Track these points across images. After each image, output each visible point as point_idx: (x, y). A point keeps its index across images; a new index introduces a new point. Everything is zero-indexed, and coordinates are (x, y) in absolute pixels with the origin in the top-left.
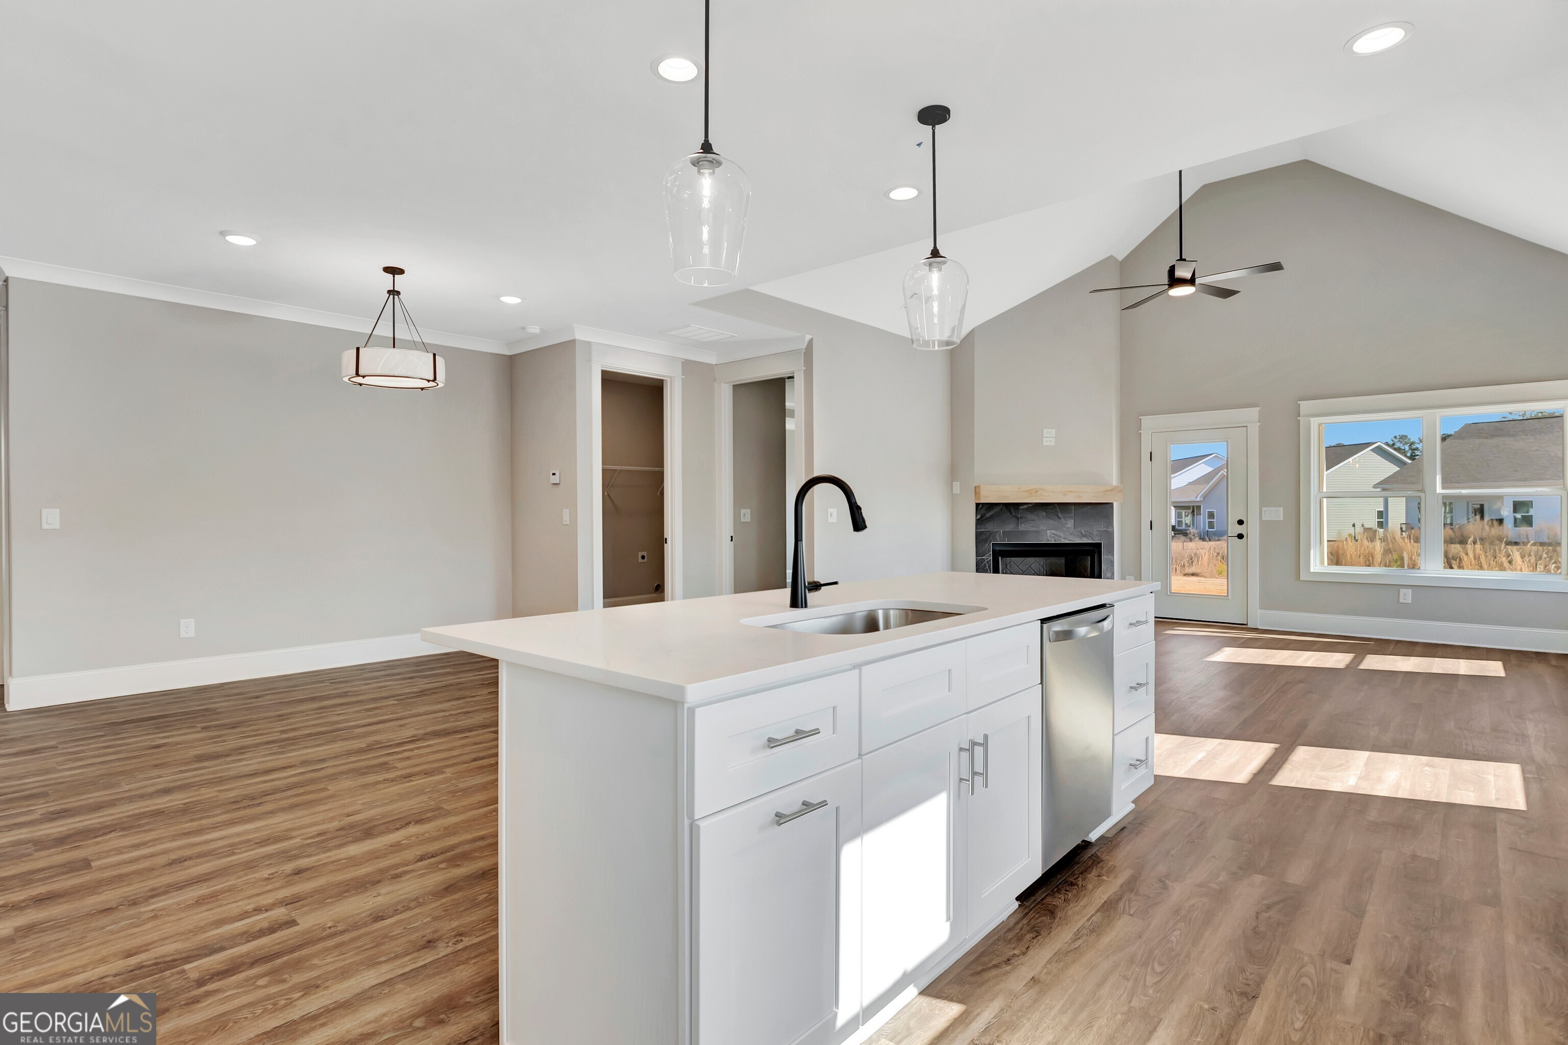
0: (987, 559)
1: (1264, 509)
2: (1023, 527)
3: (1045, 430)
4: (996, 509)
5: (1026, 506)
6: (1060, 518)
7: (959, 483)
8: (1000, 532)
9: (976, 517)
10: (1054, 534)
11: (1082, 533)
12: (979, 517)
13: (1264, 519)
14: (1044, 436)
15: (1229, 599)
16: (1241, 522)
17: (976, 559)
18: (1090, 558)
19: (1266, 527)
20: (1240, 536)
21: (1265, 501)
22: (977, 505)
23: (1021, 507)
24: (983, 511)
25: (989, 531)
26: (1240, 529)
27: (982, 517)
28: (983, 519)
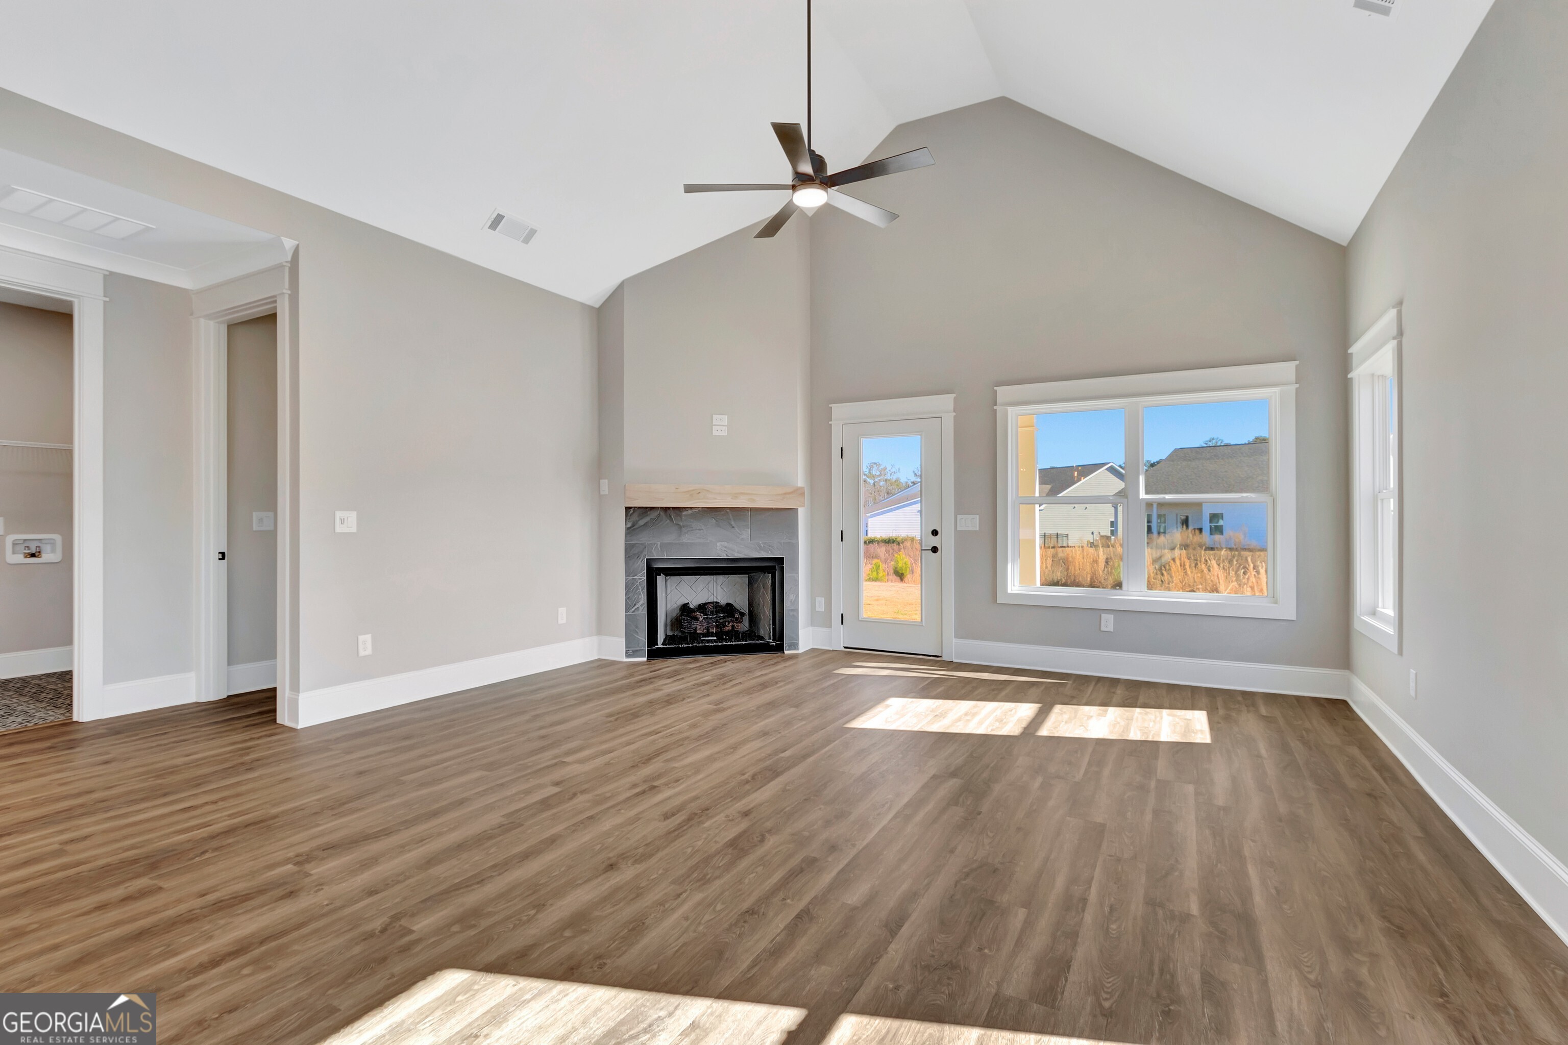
0: (640, 579)
1: (959, 517)
2: (686, 539)
3: (715, 417)
4: (654, 515)
5: (690, 512)
6: (733, 527)
7: (607, 480)
8: (657, 544)
9: (626, 525)
10: (726, 547)
11: (760, 546)
12: (629, 525)
13: (959, 528)
14: (714, 424)
15: (923, 626)
16: (935, 533)
17: (626, 580)
18: (771, 576)
19: (962, 537)
20: (935, 550)
21: (960, 508)
22: (627, 509)
23: (685, 513)
24: (635, 517)
25: (642, 544)
26: (934, 541)
27: (633, 526)
28: (634, 527)
